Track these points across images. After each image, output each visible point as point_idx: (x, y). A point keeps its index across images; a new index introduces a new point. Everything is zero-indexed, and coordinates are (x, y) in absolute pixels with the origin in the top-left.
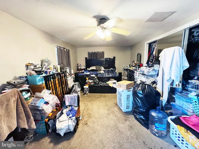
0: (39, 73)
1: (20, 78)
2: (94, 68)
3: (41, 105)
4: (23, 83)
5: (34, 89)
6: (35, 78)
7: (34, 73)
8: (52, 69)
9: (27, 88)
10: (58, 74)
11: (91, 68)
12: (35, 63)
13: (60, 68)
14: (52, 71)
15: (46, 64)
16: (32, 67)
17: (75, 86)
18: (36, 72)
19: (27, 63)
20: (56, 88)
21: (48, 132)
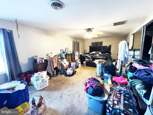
0: (64, 53)
1: (59, 54)
2: (94, 52)
3: (63, 63)
4: (59, 56)
5: (62, 58)
6: (62, 54)
7: (62, 53)
8: (69, 52)
9: (60, 58)
10: (71, 54)
11: (92, 53)
12: (63, 49)
13: (73, 52)
14: (69, 53)
15: (67, 50)
16: (62, 51)
17: (77, 60)
18: (63, 52)
19: (61, 49)
20: (69, 60)
21: (64, 73)
